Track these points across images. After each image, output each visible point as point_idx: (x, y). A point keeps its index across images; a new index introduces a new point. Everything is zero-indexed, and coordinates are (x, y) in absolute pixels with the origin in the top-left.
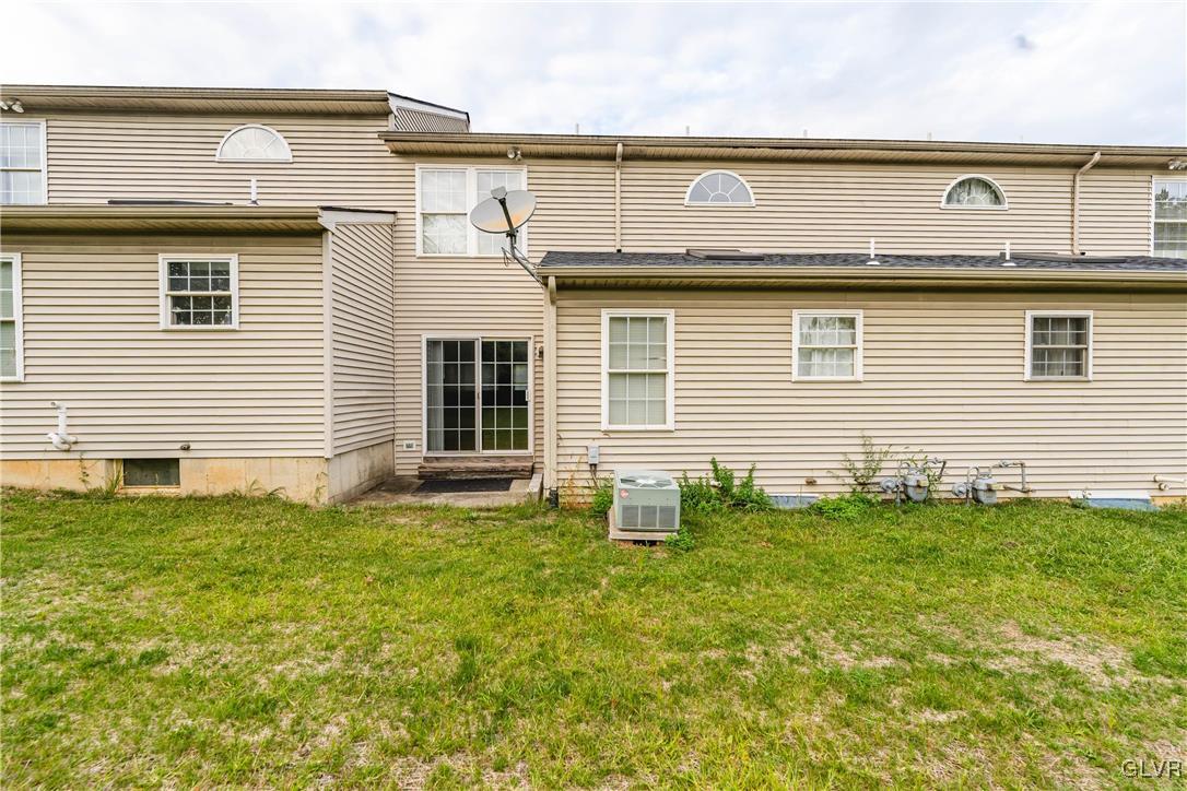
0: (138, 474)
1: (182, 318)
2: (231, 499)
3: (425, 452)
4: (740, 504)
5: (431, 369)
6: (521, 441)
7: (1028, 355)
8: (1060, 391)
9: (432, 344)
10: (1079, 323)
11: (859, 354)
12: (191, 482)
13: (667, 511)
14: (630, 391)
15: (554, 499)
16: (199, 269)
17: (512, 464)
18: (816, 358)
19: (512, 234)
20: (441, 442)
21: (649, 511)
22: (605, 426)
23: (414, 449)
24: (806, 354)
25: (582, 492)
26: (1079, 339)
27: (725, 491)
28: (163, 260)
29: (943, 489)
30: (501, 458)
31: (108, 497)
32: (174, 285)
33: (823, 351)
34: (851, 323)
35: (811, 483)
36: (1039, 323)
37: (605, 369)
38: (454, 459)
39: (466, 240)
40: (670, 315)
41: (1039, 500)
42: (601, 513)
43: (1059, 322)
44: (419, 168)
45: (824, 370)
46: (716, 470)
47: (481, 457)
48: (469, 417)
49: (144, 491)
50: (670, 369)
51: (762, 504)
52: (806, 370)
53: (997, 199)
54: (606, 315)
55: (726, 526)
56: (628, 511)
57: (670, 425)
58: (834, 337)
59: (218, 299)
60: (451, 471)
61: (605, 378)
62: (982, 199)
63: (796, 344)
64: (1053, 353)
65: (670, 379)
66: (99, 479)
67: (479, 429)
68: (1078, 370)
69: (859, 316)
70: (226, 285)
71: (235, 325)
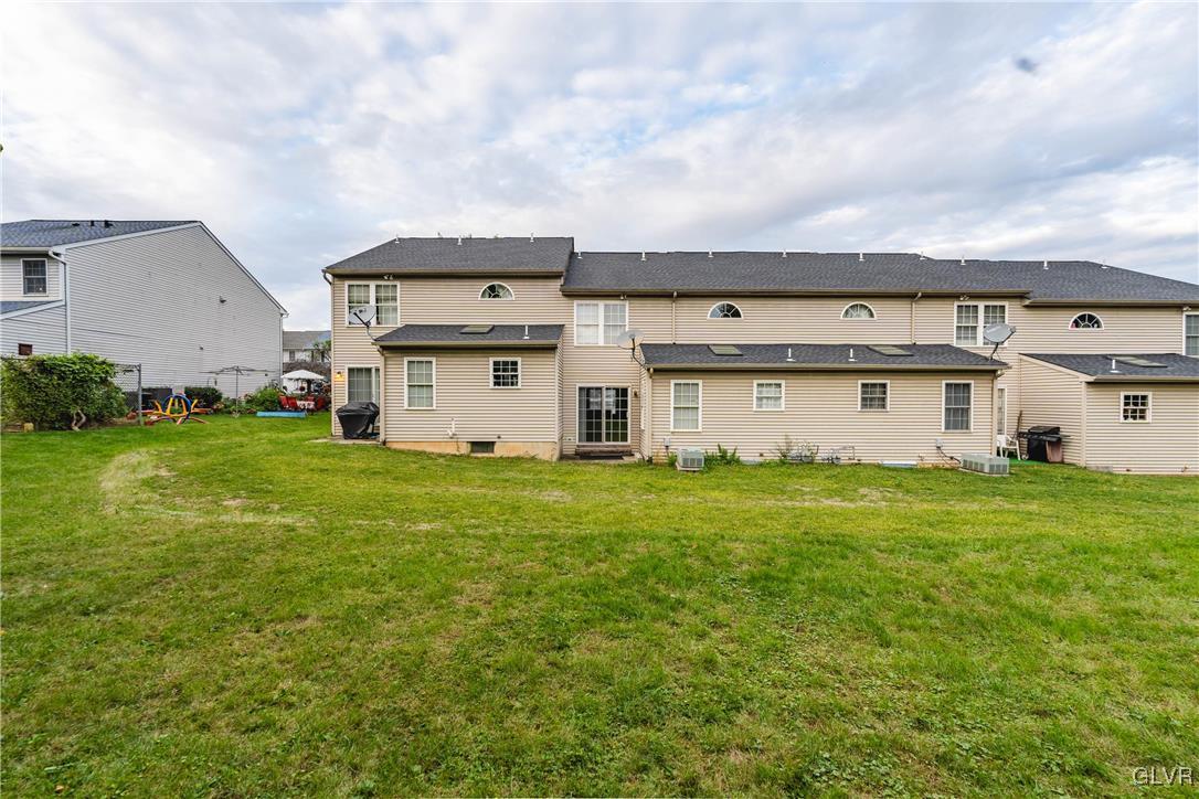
0: (476, 448)
1: (496, 384)
2: (518, 458)
3: (577, 443)
4: (729, 463)
5: (580, 401)
6: (624, 438)
7: (859, 399)
8: (874, 416)
9: (581, 389)
10: (884, 386)
11: (783, 399)
12: (499, 451)
13: (699, 460)
14: (683, 415)
15: (650, 460)
16: (506, 363)
17: (621, 449)
18: (765, 401)
19: (633, 349)
20: (584, 437)
21: (693, 460)
22: (672, 430)
23: (574, 441)
24: (759, 399)
25: (662, 457)
26: (885, 393)
27: (723, 457)
28: (492, 360)
29: (818, 459)
30: (615, 446)
31: (468, 456)
32: (495, 370)
33: (768, 398)
34: (779, 385)
35: (761, 455)
36: (864, 385)
37: (672, 406)
38: (592, 446)
39: (599, 337)
40: (700, 382)
41: (864, 464)
42: (672, 464)
43: (874, 385)
44: (576, 302)
45: (768, 407)
46: (720, 449)
47: (606, 445)
48: (599, 426)
49: (479, 455)
50: (700, 405)
51: (738, 461)
52: (760, 406)
53: (872, 315)
54: (673, 382)
55: (722, 470)
56: (685, 460)
57: (700, 429)
58: (772, 392)
59: (512, 376)
60: (592, 452)
61: (672, 409)
62: (864, 315)
63: (755, 395)
64: (871, 399)
65: (700, 410)
66: (465, 449)
67: (604, 431)
68: (884, 406)
69: (783, 382)
70: (516, 370)
71: (519, 387)
